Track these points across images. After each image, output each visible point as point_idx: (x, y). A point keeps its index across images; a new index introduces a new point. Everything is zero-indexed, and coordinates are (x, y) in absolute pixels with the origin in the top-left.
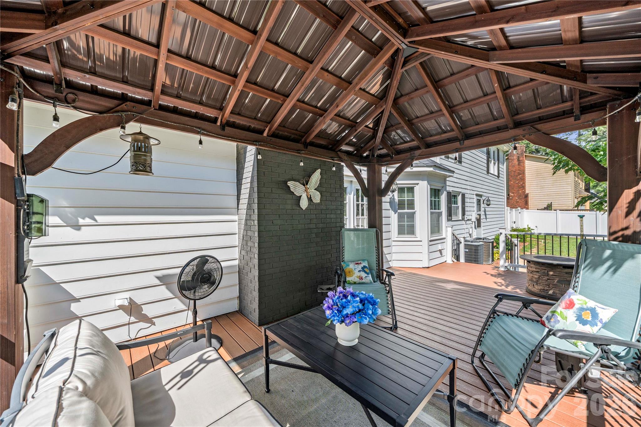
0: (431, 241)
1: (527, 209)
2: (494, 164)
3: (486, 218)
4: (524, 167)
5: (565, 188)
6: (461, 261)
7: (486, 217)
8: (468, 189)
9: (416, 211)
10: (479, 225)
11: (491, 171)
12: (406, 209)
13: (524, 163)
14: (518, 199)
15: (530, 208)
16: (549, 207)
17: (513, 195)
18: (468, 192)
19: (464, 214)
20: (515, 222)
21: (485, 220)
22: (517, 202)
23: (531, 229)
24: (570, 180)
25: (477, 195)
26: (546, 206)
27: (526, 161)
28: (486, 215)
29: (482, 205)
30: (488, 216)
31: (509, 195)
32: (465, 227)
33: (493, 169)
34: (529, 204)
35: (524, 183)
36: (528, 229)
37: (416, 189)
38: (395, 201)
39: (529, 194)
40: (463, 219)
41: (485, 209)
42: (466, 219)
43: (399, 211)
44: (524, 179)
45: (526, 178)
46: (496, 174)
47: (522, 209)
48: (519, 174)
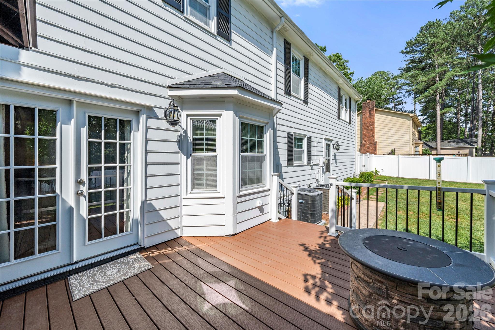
0: (239, 197)
1: (376, 154)
2: (346, 111)
3: (336, 163)
4: (374, 119)
5: (405, 136)
6: (292, 218)
7: (336, 161)
8: (316, 132)
9: (218, 154)
10: (328, 170)
11: (343, 117)
12: (205, 151)
13: (374, 116)
14: (369, 146)
15: (378, 154)
16: (392, 153)
17: (365, 142)
18: (316, 135)
19: (309, 158)
20: (364, 166)
21: (335, 165)
22: (368, 149)
23: (378, 172)
24: (409, 130)
25: (326, 139)
26: (390, 152)
27: (376, 115)
28: (335, 159)
29: (332, 150)
30: (338, 161)
31: (362, 143)
32: (310, 172)
33: (345, 115)
34: (378, 150)
35: (374, 133)
36: (375, 171)
37: (220, 122)
38: (188, 140)
39: (378, 142)
40: (308, 164)
41: (335, 154)
42: (311, 164)
43: (193, 154)
44: (374, 129)
45: (376, 129)
46: (348, 121)
47: (371, 153)
48: (370, 125)
